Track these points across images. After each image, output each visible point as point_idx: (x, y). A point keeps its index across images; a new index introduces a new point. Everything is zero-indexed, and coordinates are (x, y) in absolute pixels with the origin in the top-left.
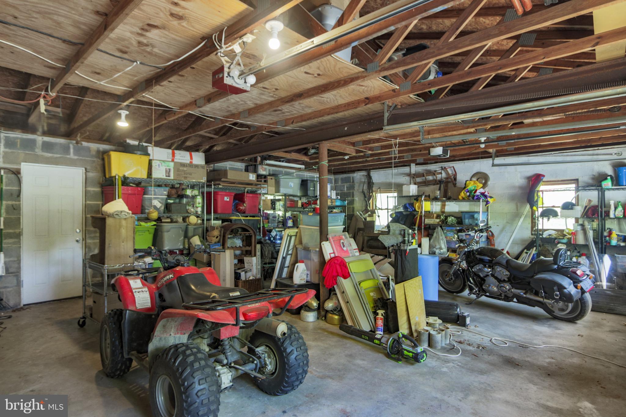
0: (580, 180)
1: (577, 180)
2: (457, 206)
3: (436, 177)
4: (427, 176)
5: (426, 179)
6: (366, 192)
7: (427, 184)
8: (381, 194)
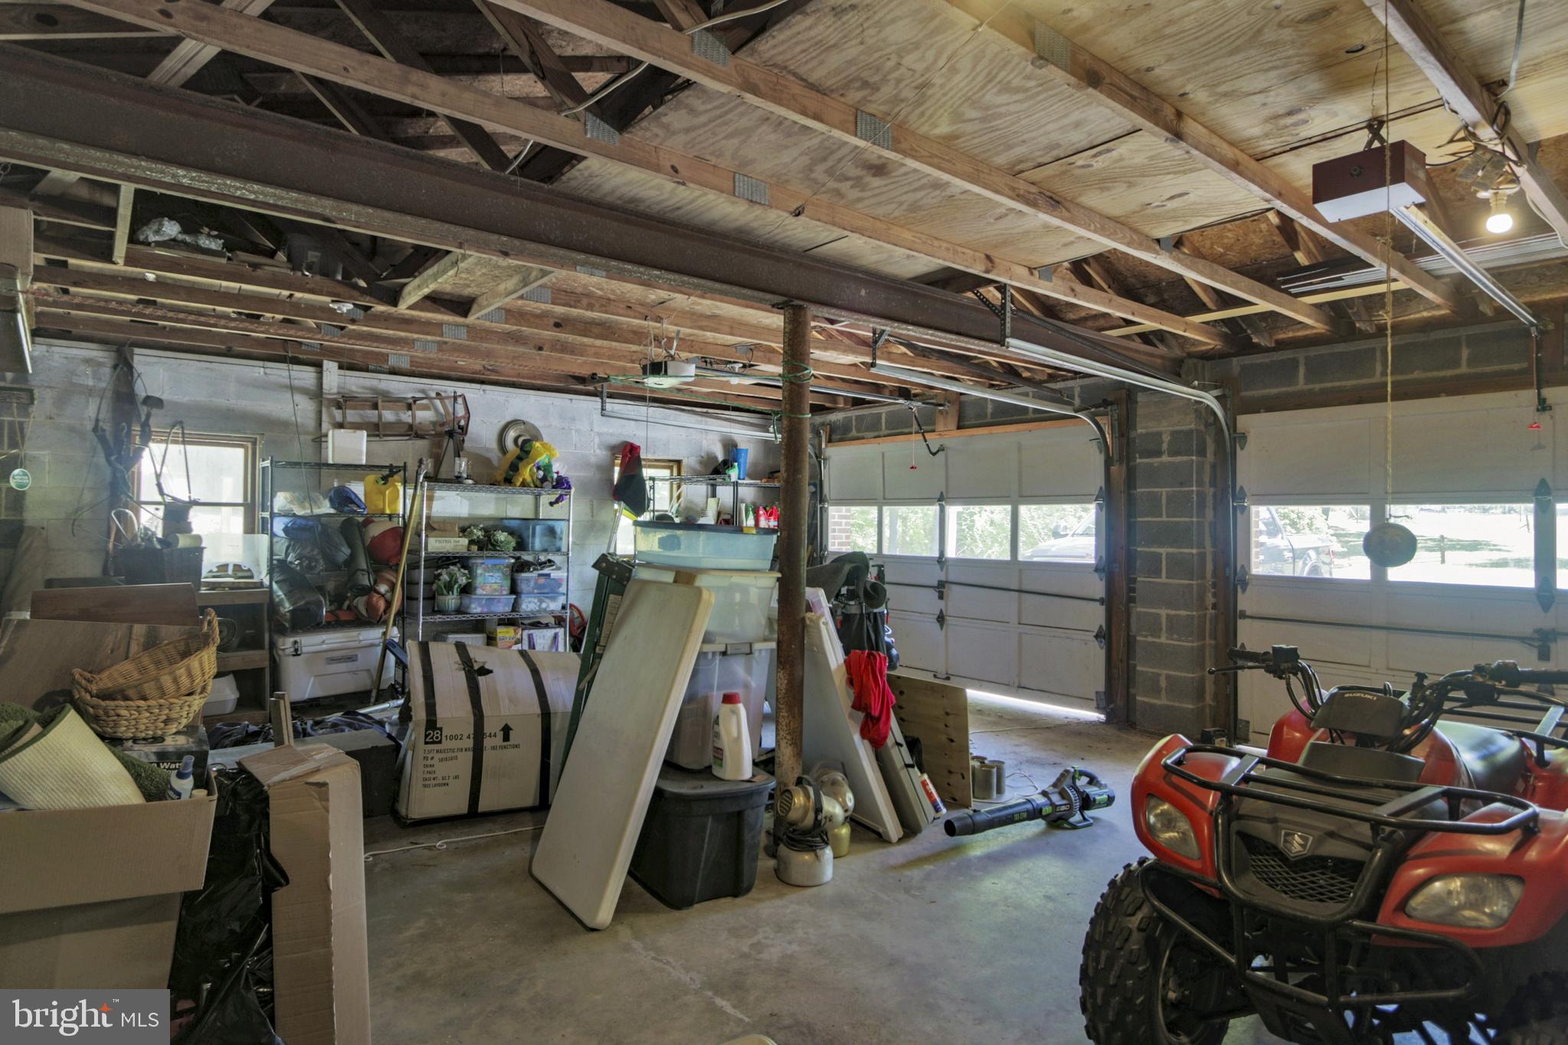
0: (685, 462)
1: (679, 462)
2: (466, 503)
3: (414, 416)
4: (384, 408)
5: (380, 416)
6: (107, 427)
7: (382, 432)
8: (189, 447)
